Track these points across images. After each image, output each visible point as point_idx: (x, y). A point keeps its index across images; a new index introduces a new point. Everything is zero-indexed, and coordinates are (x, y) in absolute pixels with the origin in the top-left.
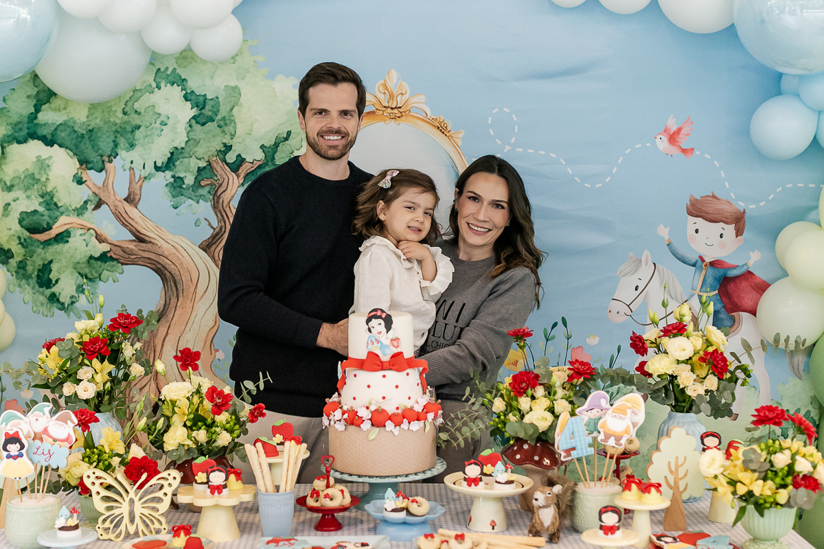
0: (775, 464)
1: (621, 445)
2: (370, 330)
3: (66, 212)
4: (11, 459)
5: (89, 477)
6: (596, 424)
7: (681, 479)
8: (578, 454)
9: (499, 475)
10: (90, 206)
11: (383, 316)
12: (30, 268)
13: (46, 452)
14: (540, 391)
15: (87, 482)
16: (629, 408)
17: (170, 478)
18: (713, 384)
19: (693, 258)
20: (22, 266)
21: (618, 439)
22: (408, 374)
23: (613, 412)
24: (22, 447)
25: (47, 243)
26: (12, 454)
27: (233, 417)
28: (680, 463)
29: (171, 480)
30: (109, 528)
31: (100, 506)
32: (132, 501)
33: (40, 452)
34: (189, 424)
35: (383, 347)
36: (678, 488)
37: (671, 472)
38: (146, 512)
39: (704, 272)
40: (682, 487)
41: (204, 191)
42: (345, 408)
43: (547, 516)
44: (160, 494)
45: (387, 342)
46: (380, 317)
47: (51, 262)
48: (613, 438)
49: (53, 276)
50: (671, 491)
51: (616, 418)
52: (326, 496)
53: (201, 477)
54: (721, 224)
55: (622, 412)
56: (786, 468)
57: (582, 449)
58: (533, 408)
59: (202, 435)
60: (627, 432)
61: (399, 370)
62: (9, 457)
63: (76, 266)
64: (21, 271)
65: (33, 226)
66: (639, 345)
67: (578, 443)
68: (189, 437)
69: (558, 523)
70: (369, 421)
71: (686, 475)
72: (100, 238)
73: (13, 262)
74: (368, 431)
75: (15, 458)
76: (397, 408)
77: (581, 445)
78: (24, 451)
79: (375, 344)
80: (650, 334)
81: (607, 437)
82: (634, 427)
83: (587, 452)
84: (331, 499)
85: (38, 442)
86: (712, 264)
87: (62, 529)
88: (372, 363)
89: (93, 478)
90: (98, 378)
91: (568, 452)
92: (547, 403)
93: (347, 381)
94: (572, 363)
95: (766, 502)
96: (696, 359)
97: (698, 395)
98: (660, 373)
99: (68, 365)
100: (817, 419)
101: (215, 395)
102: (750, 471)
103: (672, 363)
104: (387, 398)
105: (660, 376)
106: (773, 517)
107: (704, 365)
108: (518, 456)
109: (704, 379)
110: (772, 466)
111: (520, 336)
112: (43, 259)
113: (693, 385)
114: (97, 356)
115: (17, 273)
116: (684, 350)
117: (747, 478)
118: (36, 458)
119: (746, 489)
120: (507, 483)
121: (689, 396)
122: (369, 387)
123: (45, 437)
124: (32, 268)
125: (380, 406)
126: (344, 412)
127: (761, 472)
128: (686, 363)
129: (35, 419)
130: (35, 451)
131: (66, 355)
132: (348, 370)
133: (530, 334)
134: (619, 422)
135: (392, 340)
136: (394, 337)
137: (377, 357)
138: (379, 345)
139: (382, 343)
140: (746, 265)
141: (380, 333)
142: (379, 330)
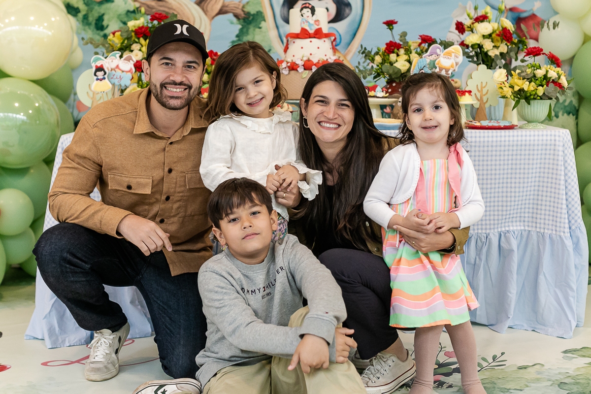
0: (536, 76)
1: (449, 74)
2: (302, 15)
4: (99, 81)
6: (434, 64)
7: (484, 95)
9: (378, 93)
11: (310, 7)
12: (90, 19)
13: (118, 77)
14: (402, 51)
16: (453, 53)
18: (504, 49)
20: (86, 17)
21: (447, 71)
22: (325, 41)
23: (444, 55)
24: (105, 73)
25: (101, 3)
26: (99, 78)
28: (483, 86)
33: (115, 77)
35: (310, 25)
36: (483, 101)
37: (478, 90)
39: (506, 14)
40: (485, 100)
42: (288, 60)
45: (312, 22)
46: (308, 7)
47: (103, 15)
48: (444, 70)
49: (105, 23)
50: (479, 103)
51: (445, 59)
55: (450, 55)
56: (543, 77)
58: (398, 60)
60: (452, 66)
61: (319, 38)
62: (97, 79)
63: (119, 16)
64: (85, 21)
66: (460, 27)
70: (303, 67)
71: (487, 93)
73: (80, 15)
74: (302, 72)
75: (101, 80)
76: (319, 61)
78: (106, 76)
79: (306, 23)
80: (467, 22)
81: (441, 69)
82: (456, 65)
85: (113, 71)
86: (512, 10)
88: (304, 34)
92: (406, 57)
93: (289, 46)
94: (421, 36)
95: (531, 95)
96: (494, 35)
97: (496, 55)
98: (473, 43)
99: (126, 42)
100: (576, 105)
101: (213, 55)
102: (522, 78)
103: (480, 37)
104: (312, 54)
105: (473, 46)
106: (536, 106)
107: (499, 38)
108: (390, 90)
109: (499, 47)
110: (535, 76)
111: (390, 24)
112: (99, 13)
113: (492, 49)
114: (142, 37)
115: (83, 22)
116: (487, 29)
117: (520, 82)
118: (113, 81)
119: (519, 88)
120: (383, 97)
121: (490, 56)
122: (302, 48)
123: (117, 70)
124: (92, 19)
125: (309, 58)
126: (288, 63)
127: (528, 79)
128: (489, 38)
129: (111, 60)
130: (112, 77)
131: (125, 35)
132: (289, 39)
133: (396, 23)
134: (448, 60)
135: (315, 21)
136: (316, 19)
137: (306, 30)
138: (308, 24)
139: (309, 23)
140: (532, 10)
141: (308, 17)
142: (308, 15)
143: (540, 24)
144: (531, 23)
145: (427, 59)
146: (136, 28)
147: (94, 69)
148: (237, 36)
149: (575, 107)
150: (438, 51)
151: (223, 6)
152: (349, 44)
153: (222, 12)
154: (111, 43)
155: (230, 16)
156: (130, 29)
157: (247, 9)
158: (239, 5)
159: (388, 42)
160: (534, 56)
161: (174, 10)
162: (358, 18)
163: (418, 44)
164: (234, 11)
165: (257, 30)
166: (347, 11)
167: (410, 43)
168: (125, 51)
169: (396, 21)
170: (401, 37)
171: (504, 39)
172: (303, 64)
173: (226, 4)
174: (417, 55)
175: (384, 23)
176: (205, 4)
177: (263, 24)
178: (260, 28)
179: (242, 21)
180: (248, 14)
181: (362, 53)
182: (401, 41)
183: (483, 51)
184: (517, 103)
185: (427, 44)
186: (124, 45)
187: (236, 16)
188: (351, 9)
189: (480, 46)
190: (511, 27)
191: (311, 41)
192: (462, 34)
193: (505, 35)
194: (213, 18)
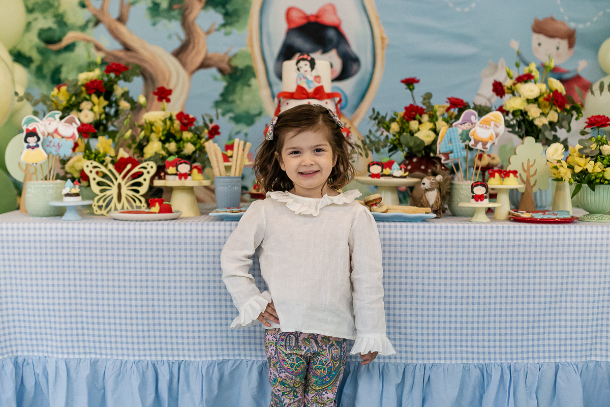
0: (603, 153)
1: (487, 149)
2: (298, 69)
3: (73, 28)
4: (30, 149)
5: (88, 166)
6: (468, 135)
7: (532, 176)
8: (454, 156)
9: (395, 171)
10: (91, 25)
11: (309, 58)
12: (45, 71)
13: (56, 144)
14: (425, 118)
15: (87, 171)
16: (493, 121)
17: (149, 167)
18: (554, 118)
20: (40, 69)
21: (484, 144)
22: (327, 103)
23: (481, 123)
24: (39, 139)
25: (59, 52)
26: (31, 145)
27: (196, 136)
28: (531, 164)
29: (149, 169)
30: (102, 206)
31: (95, 189)
32: (119, 186)
33: (52, 144)
34: (163, 138)
35: (308, 82)
36: (529, 183)
37: (524, 170)
38: (131, 193)
40: (532, 183)
41: (175, 13)
43: (432, 197)
44: (140, 180)
45: (311, 78)
46: (306, 59)
47: (60, 66)
48: (480, 143)
50: (525, 186)
51: (482, 128)
53: (171, 170)
54: (558, 40)
55: (488, 123)
57: (457, 152)
58: (420, 129)
59: (172, 146)
60: (491, 138)
61: (320, 99)
62: (28, 147)
64: (39, 73)
65: (49, 39)
66: (499, 89)
67: (455, 148)
68: (164, 148)
69: (440, 202)
71: (535, 173)
72: (98, 48)
75: (33, 148)
77: (457, 149)
78: (40, 143)
79: (303, 80)
80: (508, 83)
81: (476, 142)
82: (496, 136)
83: (461, 154)
85: (50, 138)
87: (68, 195)
88: (300, 94)
89: (91, 168)
90: (96, 109)
91: (447, 155)
92: (431, 125)
93: (281, 108)
94: (449, 99)
95: (596, 178)
96: (541, 100)
97: (544, 125)
98: (515, 109)
99: (74, 99)
101: (183, 118)
102: (584, 156)
103: (523, 101)
105: (514, 113)
106: (602, 193)
107: (547, 103)
108: (409, 167)
109: (548, 114)
110: (601, 154)
111: (410, 83)
112: (55, 64)
113: (539, 117)
114: (95, 93)
115: (36, 74)
116: (532, 91)
117: (582, 161)
118: (49, 149)
119: (582, 169)
120: (401, 177)
121: (536, 126)
123: (55, 135)
127: (592, 157)
128: (534, 103)
129: (48, 122)
130: (48, 144)
131: (73, 90)
132: (282, 100)
133: (417, 81)
134: (485, 131)
135: (315, 77)
136: (317, 75)
137: (303, 89)
138: (305, 80)
139: (308, 79)
140: (576, 70)
141: (306, 71)
144: (575, 85)
145: (459, 127)
146: (88, 82)
147: (24, 134)
148: (222, 95)
150: (473, 118)
151: (206, 59)
152: (356, 107)
154: (53, 99)
155: (213, 71)
156: (80, 83)
157: (235, 63)
158: (224, 58)
159: (408, 105)
160: (599, 127)
162: (368, 76)
163: (445, 108)
164: (219, 65)
165: (246, 88)
166: (355, 67)
167: (436, 107)
168: (72, 110)
169: (417, 78)
170: (424, 99)
171: (554, 104)
173: (210, 54)
174: (444, 123)
175: (403, 82)
177: (253, 81)
178: (250, 86)
179: (227, 77)
180: (235, 69)
181: (375, 119)
182: (424, 104)
183: (527, 120)
184: (578, 188)
185: (457, 109)
186: (71, 102)
187: (221, 71)
188: (359, 66)
189: (524, 113)
190: (562, 89)
192: (501, 97)
193: (555, 100)
194: (192, 73)
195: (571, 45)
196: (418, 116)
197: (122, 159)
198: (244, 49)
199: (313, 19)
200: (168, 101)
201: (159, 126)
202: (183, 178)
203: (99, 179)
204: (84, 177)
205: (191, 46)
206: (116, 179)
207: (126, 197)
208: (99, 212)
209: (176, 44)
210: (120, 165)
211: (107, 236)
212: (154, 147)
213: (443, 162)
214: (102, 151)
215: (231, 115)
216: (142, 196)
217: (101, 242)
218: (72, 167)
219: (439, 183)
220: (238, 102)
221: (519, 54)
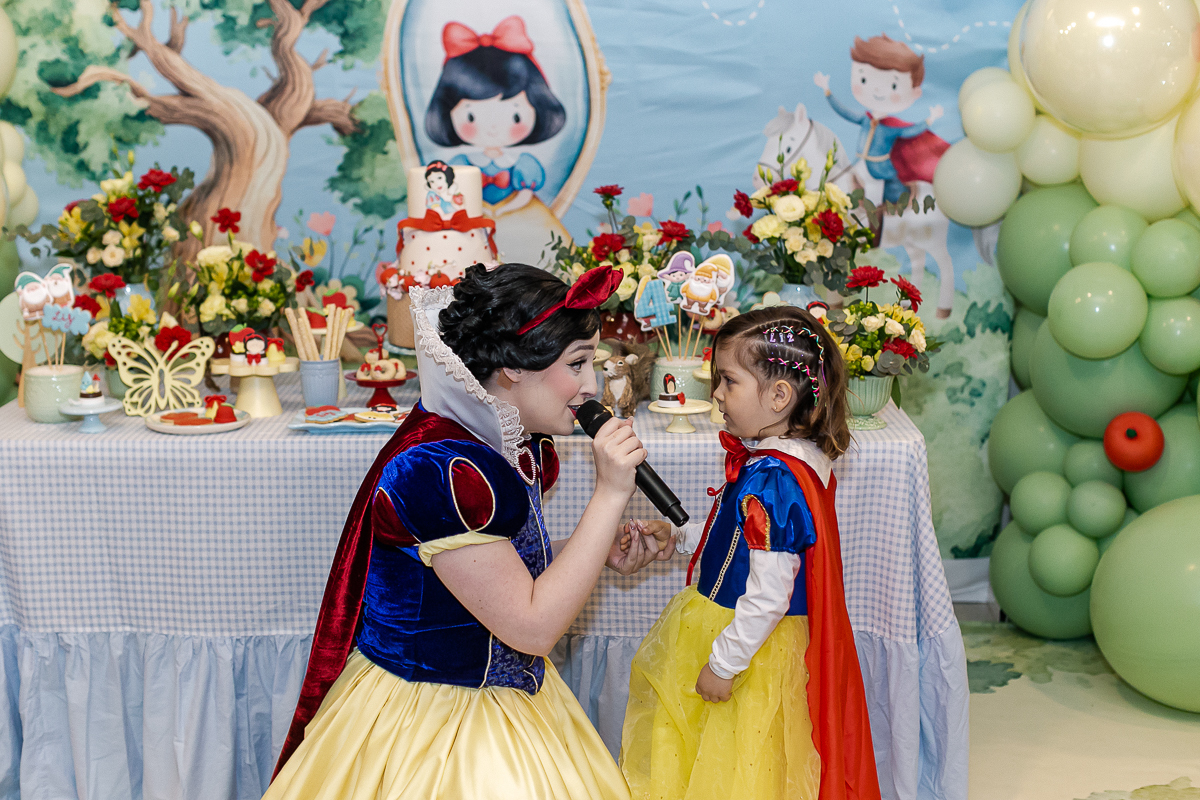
0: (865, 330)
2: (429, 185)
3: (95, 60)
6: (678, 289)
8: (658, 322)
10: (124, 54)
11: (444, 168)
12: (53, 130)
13: (66, 317)
14: (625, 255)
15: (113, 353)
16: (715, 270)
17: (203, 347)
18: (827, 251)
19: (859, 113)
20: (43, 127)
21: (702, 305)
22: (473, 235)
23: (697, 274)
25: (73, 99)
27: (278, 285)
29: (204, 349)
30: (137, 403)
31: (127, 377)
32: (161, 373)
33: (60, 317)
34: (227, 291)
35: (444, 204)
38: (178, 384)
39: (872, 132)
41: (261, 34)
42: (402, 272)
43: (618, 388)
44: (192, 364)
45: (448, 198)
46: (440, 170)
47: (77, 122)
48: (696, 304)
49: (81, 139)
51: (700, 282)
52: (378, 368)
53: (238, 346)
54: (894, 73)
55: (707, 275)
56: (877, 332)
57: (662, 317)
59: (242, 304)
60: (712, 297)
61: (462, 230)
63: (108, 127)
64: (42, 134)
65: (56, 78)
66: (743, 204)
67: (658, 310)
68: (228, 306)
69: (630, 396)
72: (137, 93)
73: (33, 123)
77: (661, 312)
79: (435, 201)
81: (691, 303)
82: (722, 292)
83: (668, 320)
84: (383, 372)
86: (885, 122)
87: (84, 396)
88: (431, 222)
89: (118, 348)
90: (127, 242)
91: (647, 318)
92: (630, 269)
93: (405, 243)
94: (663, 224)
96: (809, 221)
97: (809, 262)
98: (767, 236)
99: (93, 228)
100: (1011, 314)
101: (256, 260)
103: (780, 225)
104: (448, 261)
107: (818, 227)
109: (817, 244)
110: (861, 330)
111: (608, 194)
112: (69, 119)
113: (803, 250)
114: (124, 218)
115: (38, 135)
116: (794, 210)
121: (799, 264)
122: (428, 249)
124: (55, 130)
125: (439, 272)
126: (400, 278)
127: (848, 336)
128: (798, 227)
129: (54, 281)
131: (90, 215)
132: (406, 230)
133: (619, 192)
134: (703, 285)
135: (455, 196)
136: (457, 193)
137: (437, 215)
138: (440, 202)
139: (443, 200)
140: (925, 123)
141: (440, 188)
142: (440, 185)
143: (941, 149)
144: (922, 148)
145: (667, 278)
148: (341, 168)
149: (1008, 317)
150: (687, 264)
151: (313, 109)
152: (560, 186)
153: (310, 120)
155: (326, 129)
157: (360, 115)
158: (344, 108)
159: (600, 235)
160: (867, 286)
161: (217, 115)
163: (657, 241)
164: (335, 120)
165: (380, 157)
166: (557, 121)
168: (90, 247)
169: (620, 187)
170: (624, 227)
171: (824, 233)
172: (428, 282)
173: (319, 103)
174: (650, 267)
175: (598, 192)
176: (277, 102)
177: (391, 145)
178: (385, 153)
179: (349, 138)
180: (361, 125)
181: (554, 248)
183: (786, 253)
186: (88, 234)
187: (338, 129)
188: (564, 118)
189: (780, 243)
191: (445, 237)
192: (748, 216)
193: (828, 224)
194: (293, 131)
195: (917, 80)
196: (612, 255)
197: (165, 329)
198: (375, 92)
199: (487, 42)
200: (236, 230)
201: (223, 271)
202: (254, 362)
203: (132, 363)
204: (109, 361)
205: (289, 89)
206: (157, 364)
207: (172, 391)
208: (133, 412)
209: (265, 86)
210: (163, 339)
211: (142, 459)
212: (214, 306)
213: (643, 329)
214: (136, 319)
215: (357, 200)
216: (195, 388)
217: (135, 468)
218: (93, 343)
219: (631, 367)
220: (367, 179)
221: (829, 97)
